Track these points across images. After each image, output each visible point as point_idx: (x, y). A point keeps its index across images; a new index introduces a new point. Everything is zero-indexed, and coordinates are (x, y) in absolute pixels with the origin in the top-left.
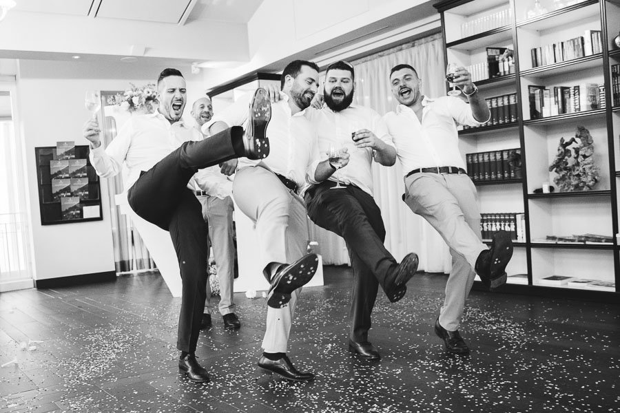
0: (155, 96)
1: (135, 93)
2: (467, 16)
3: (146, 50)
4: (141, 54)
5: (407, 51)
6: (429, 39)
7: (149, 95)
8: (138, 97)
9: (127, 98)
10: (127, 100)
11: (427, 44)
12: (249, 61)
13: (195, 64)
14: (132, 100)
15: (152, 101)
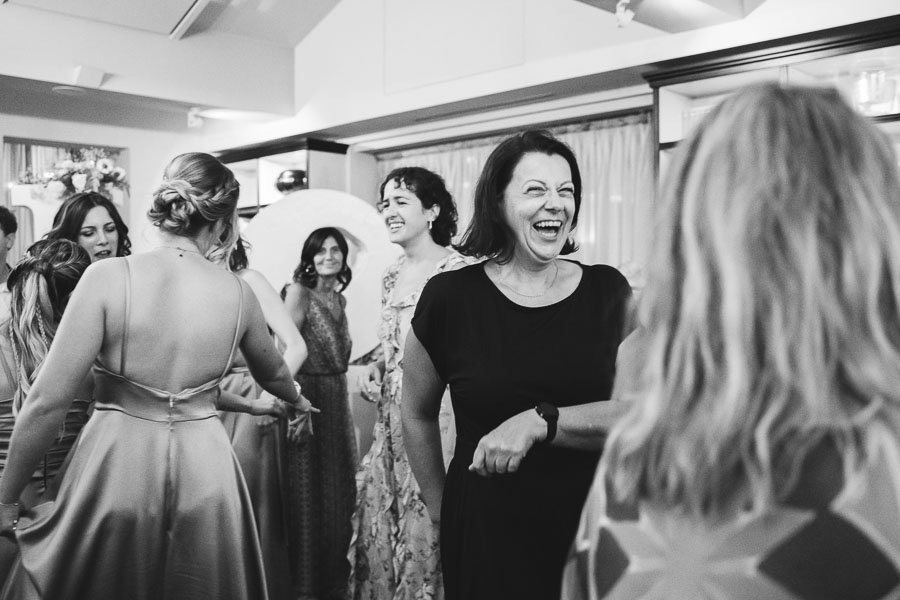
0: (117, 174)
1: (78, 166)
2: (693, 97)
3: (106, 77)
4: (94, 84)
5: (576, 135)
6: (615, 121)
7: (106, 171)
8: (85, 176)
9: (62, 173)
10: (61, 179)
11: (612, 130)
12: (293, 114)
13: (195, 111)
14: (70, 180)
15: (111, 184)
